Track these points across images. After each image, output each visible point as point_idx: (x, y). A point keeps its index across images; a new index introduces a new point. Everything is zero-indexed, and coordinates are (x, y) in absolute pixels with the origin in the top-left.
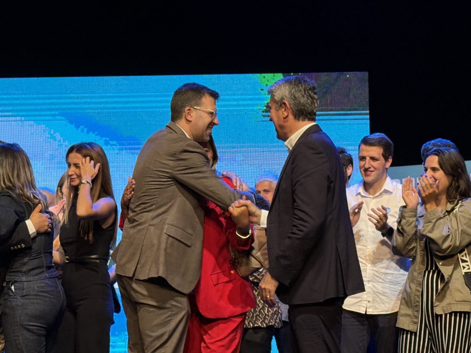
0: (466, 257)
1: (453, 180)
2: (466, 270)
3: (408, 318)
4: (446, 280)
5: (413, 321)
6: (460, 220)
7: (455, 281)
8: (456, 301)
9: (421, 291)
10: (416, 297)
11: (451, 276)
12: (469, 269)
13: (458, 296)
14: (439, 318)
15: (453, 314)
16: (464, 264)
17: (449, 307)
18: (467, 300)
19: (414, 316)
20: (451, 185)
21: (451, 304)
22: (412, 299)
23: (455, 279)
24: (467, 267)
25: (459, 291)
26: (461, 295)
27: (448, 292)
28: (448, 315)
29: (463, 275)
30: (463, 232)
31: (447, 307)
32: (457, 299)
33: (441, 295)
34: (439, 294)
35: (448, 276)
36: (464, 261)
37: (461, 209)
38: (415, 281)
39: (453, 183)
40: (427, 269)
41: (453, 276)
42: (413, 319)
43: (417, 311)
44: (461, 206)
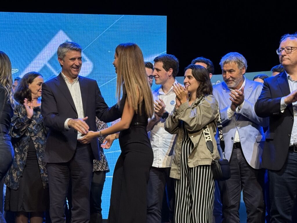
0: (208, 131)
1: (201, 84)
2: (208, 140)
3: (176, 171)
4: (195, 146)
5: (178, 173)
6: (202, 109)
7: (200, 147)
8: (201, 159)
9: (180, 154)
10: (178, 158)
11: (198, 144)
12: (210, 138)
13: (202, 156)
14: (191, 170)
15: (199, 167)
16: (207, 136)
17: (197, 163)
18: (208, 158)
19: (178, 170)
20: (199, 87)
21: (198, 161)
22: (177, 159)
23: (201, 146)
24: (209, 138)
25: (203, 152)
26: (204, 155)
27: (196, 154)
28: (196, 168)
29: (206, 143)
30: (204, 116)
31: (196, 163)
32: (202, 158)
33: (192, 155)
34: (191, 155)
35: (196, 144)
36: (206, 134)
37: (203, 102)
38: (178, 148)
39: (201, 86)
40: (184, 140)
41: (200, 143)
42: (178, 171)
43: (179, 167)
44: (204, 100)
